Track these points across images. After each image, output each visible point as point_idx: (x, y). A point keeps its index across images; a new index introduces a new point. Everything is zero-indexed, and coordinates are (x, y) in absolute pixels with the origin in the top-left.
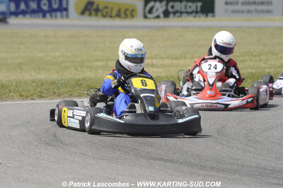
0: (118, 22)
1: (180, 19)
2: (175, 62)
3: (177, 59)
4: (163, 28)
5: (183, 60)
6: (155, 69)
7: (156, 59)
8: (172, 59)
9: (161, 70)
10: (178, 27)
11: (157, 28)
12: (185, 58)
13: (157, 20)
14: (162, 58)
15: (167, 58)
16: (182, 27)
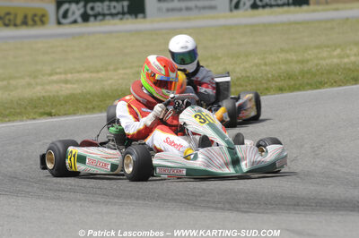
0: (24, 31)
1: (103, 23)
2: (94, 75)
3: (98, 72)
4: (81, 35)
5: (104, 73)
6: (69, 86)
7: (71, 73)
8: (91, 72)
9: (75, 86)
10: (99, 33)
11: (73, 36)
12: (107, 70)
13: (74, 26)
14: (79, 72)
15: (84, 71)
16: (104, 33)
